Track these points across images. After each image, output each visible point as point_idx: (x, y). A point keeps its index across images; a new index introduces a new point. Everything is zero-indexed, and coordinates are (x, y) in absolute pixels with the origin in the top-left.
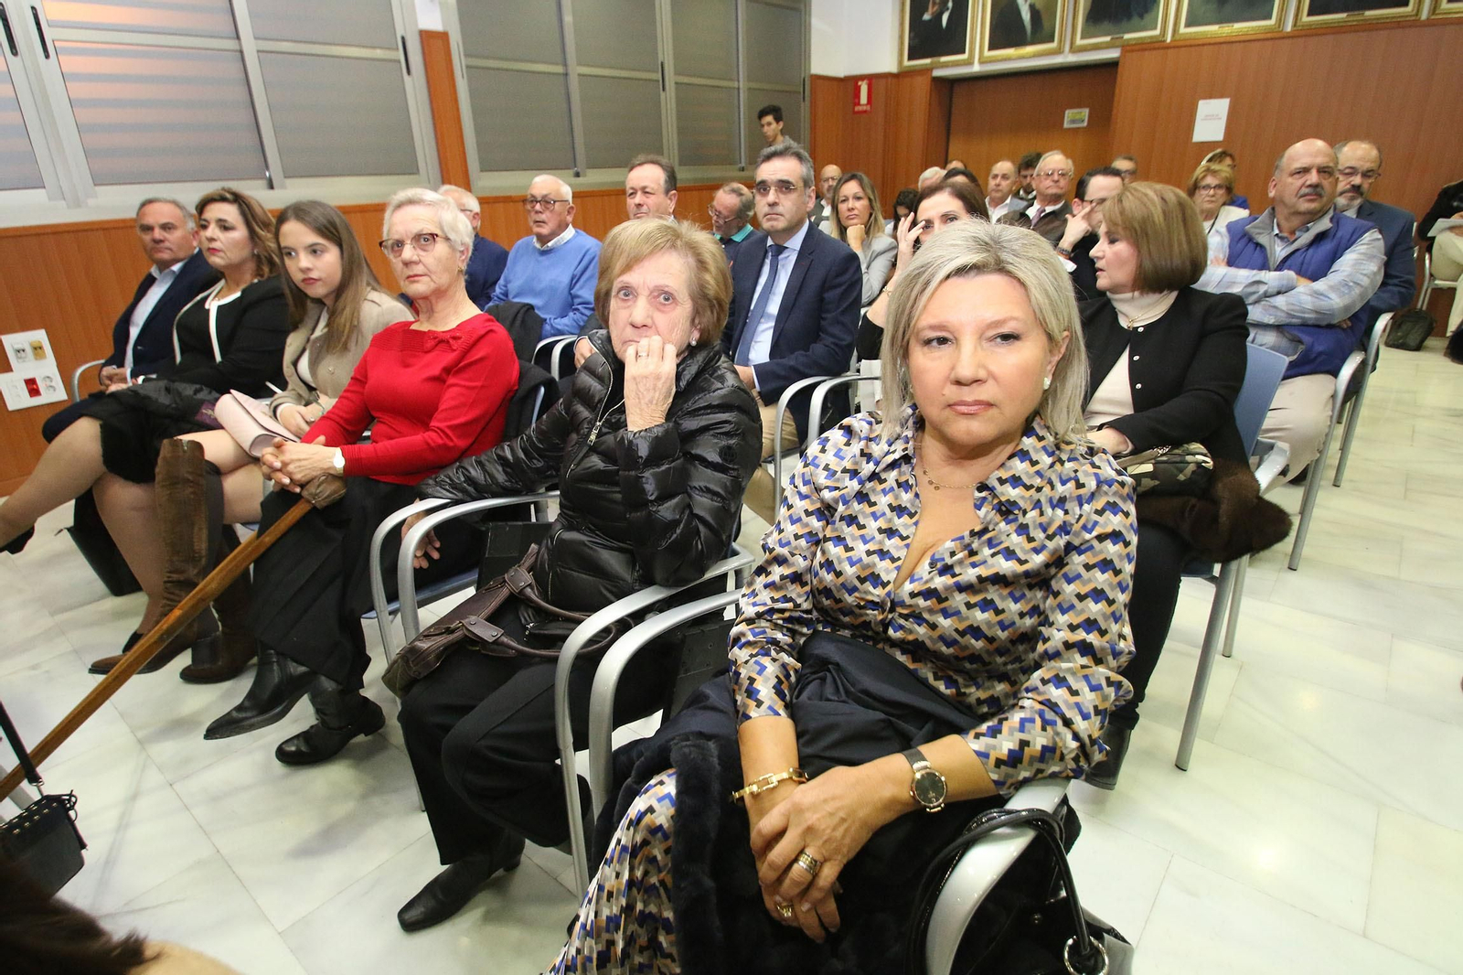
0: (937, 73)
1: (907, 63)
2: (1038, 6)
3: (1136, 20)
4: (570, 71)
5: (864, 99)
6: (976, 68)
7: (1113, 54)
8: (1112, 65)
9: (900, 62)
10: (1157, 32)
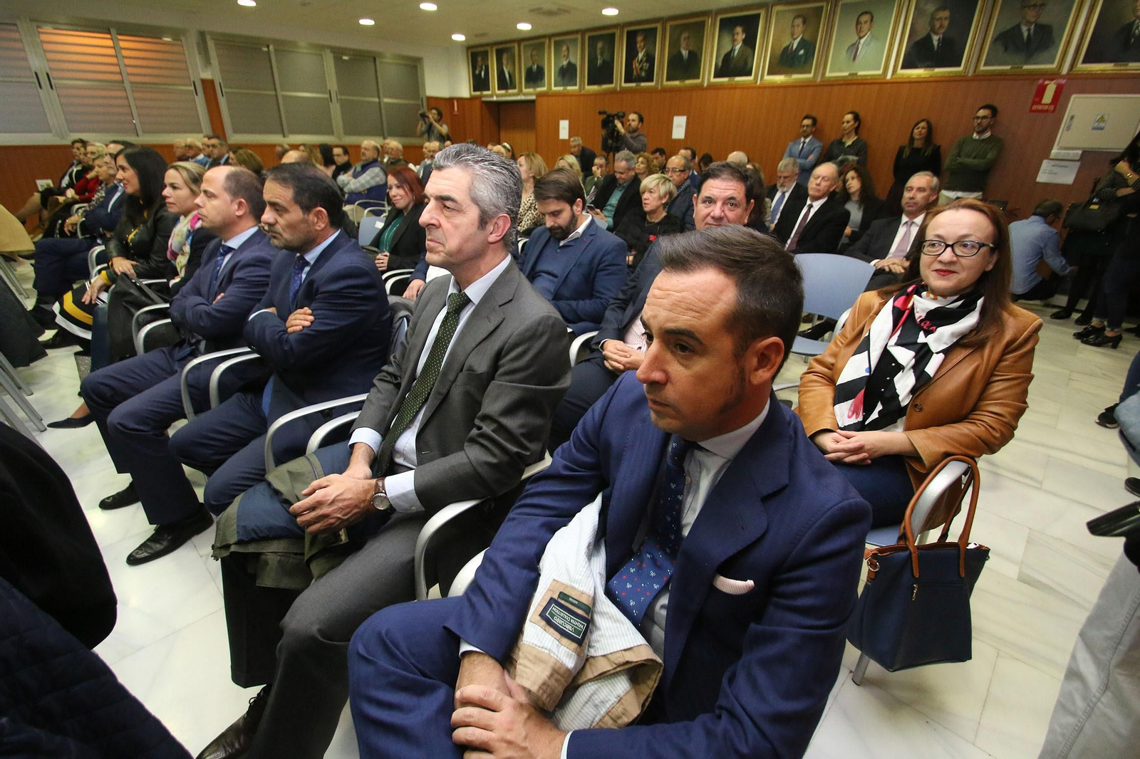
0: (484, 99)
1: (473, 93)
2: (511, 72)
3: (539, 82)
4: (278, 93)
5: (456, 109)
6: (495, 98)
7: (533, 97)
8: (533, 102)
9: (471, 94)
10: (544, 89)
